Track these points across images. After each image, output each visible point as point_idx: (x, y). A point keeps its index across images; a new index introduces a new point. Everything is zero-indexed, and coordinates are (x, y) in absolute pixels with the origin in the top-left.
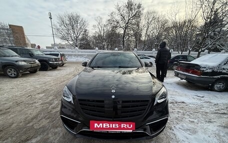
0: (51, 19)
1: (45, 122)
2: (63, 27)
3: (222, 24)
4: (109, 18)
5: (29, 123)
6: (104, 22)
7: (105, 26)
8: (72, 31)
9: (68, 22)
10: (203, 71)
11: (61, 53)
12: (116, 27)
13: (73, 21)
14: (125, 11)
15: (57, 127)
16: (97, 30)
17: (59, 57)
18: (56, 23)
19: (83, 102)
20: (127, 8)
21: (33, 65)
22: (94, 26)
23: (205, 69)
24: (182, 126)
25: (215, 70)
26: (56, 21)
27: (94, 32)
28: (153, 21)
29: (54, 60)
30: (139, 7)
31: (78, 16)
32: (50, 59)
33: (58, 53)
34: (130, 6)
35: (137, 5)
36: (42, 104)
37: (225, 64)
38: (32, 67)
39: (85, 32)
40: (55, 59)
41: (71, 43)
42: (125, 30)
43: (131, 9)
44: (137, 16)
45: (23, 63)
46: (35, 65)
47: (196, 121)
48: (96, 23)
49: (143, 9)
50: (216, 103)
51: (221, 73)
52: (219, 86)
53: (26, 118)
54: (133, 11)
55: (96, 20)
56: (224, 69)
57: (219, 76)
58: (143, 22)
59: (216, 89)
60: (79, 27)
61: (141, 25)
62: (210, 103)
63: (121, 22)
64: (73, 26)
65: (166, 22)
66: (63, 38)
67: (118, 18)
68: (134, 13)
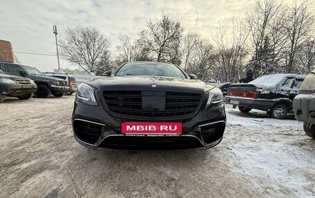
0: (56, 34)
1: (43, 146)
2: (73, 44)
3: (274, 54)
4: (139, 37)
5: (17, 146)
6: (132, 42)
7: (133, 48)
8: (86, 52)
9: (81, 39)
10: (260, 92)
11: (70, 76)
12: (148, 50)
13: (89, 38)
14: (160, 31)
15: (63, 151)
16: (122, 53)
17: (67, 80)
18: (63, 39)
19: (110, 96)
20: (163, 27)
21: (25, 86)
22: (118, 47)
23: (261, 90)
24: (242, 145)
25: (273, 91)
26: (63, 36)
27: (118, 54)
28: (195, 46)
29: (58, 83)
30: (178, 26)
31: (96, 33)
32: (52, 82)
33: (65, 75)
34: (166, 25)
35: (175, 24)
36: (39, 128)
37: (283, 85)
38: (22, 89)
39: (105, 53)
40: (59, 81)
41: (85, 67)
42: (160, 55)
43: (168, 29)
44: (175, 37)
45: (9, 82)
46: (28, 86)
47: (257, 140)
48: (120, 44)
49: (182, 30)
50: (278, 125)
51: (279, 96)
52: (279, 111)
53: (12, 142)
54: (170, 31)
55: (121, 40)
56: (282, 90)
57: (278, 99)
58: (182, 46)
59: (275, 115)
60: (97, 47)
61: (180, 49)
62: (271, 126)
63: (154, 44)
64: (88, 45)
65: (211, 47)
66: (73, 60)
67: (151, 38)
68: (171, 34)
